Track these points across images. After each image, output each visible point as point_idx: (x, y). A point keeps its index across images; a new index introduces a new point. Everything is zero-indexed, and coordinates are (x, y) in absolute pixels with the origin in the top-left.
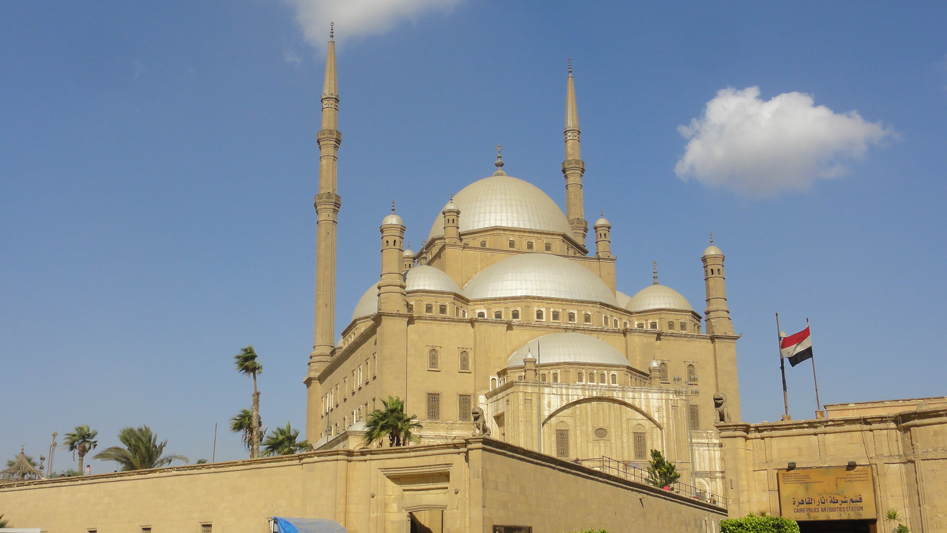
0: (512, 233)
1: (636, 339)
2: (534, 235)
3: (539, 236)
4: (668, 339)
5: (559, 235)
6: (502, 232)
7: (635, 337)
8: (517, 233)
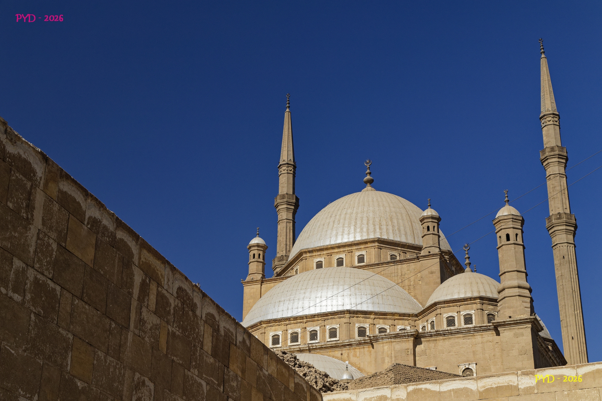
0: (319, 253)
1: (386, 348)
2: (344, 249)
3: (350, 248)
4: (434, 340)
5: (373, 241)
6: (308, 255)
7: (384, 344)
8: (325, 252)
